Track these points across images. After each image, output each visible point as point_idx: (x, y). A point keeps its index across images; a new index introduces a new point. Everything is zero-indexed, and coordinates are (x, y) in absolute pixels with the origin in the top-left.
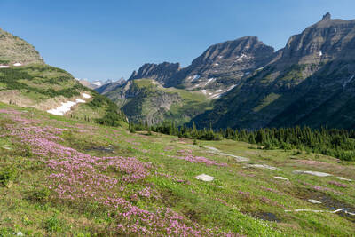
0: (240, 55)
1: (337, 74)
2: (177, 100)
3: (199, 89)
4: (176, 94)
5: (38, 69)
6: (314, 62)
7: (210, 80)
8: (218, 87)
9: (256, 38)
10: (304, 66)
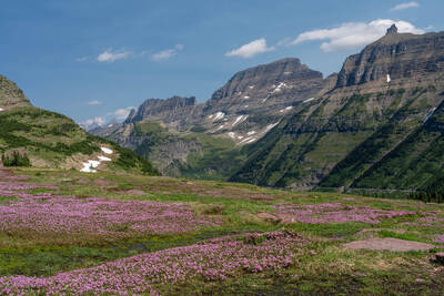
0: (277, 84)
1: (413, 105)
2: (195, 147)
3: (224, 131)
4: (194, 139)
5: (29, 114)
6: (380, 90)
7: (239, 119)
8: (249, 128)
9: (297, 60)
10: (369, 96)
